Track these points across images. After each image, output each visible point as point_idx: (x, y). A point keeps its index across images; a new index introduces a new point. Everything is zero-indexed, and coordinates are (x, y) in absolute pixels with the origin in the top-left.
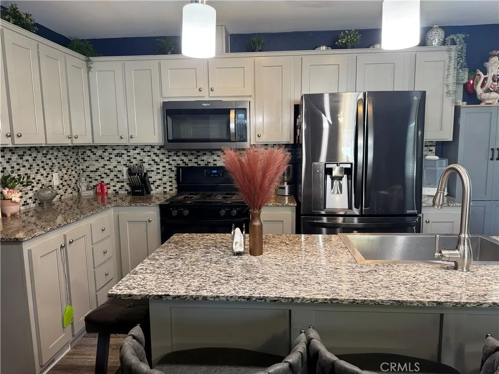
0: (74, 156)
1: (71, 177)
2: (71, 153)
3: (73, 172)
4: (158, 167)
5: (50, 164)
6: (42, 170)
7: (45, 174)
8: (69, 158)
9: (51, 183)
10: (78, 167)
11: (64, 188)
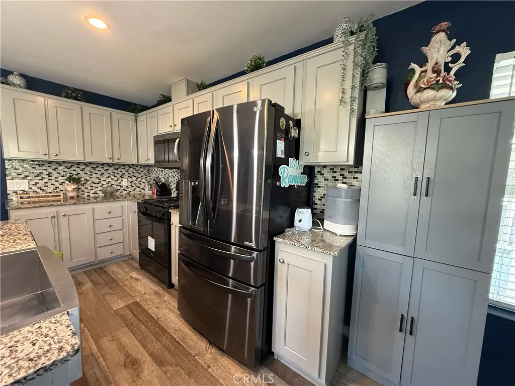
0: (146, 171)
1: (141, 183)
2: (142, 169)
3: (144, 180)
4: (174, 179)
5: (121, 173)
6: (113, 177)
7: (115, 179)
8: (140, 172)
9: (120, 184)
10: (148, 178)
11: (133, 188)
